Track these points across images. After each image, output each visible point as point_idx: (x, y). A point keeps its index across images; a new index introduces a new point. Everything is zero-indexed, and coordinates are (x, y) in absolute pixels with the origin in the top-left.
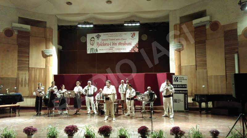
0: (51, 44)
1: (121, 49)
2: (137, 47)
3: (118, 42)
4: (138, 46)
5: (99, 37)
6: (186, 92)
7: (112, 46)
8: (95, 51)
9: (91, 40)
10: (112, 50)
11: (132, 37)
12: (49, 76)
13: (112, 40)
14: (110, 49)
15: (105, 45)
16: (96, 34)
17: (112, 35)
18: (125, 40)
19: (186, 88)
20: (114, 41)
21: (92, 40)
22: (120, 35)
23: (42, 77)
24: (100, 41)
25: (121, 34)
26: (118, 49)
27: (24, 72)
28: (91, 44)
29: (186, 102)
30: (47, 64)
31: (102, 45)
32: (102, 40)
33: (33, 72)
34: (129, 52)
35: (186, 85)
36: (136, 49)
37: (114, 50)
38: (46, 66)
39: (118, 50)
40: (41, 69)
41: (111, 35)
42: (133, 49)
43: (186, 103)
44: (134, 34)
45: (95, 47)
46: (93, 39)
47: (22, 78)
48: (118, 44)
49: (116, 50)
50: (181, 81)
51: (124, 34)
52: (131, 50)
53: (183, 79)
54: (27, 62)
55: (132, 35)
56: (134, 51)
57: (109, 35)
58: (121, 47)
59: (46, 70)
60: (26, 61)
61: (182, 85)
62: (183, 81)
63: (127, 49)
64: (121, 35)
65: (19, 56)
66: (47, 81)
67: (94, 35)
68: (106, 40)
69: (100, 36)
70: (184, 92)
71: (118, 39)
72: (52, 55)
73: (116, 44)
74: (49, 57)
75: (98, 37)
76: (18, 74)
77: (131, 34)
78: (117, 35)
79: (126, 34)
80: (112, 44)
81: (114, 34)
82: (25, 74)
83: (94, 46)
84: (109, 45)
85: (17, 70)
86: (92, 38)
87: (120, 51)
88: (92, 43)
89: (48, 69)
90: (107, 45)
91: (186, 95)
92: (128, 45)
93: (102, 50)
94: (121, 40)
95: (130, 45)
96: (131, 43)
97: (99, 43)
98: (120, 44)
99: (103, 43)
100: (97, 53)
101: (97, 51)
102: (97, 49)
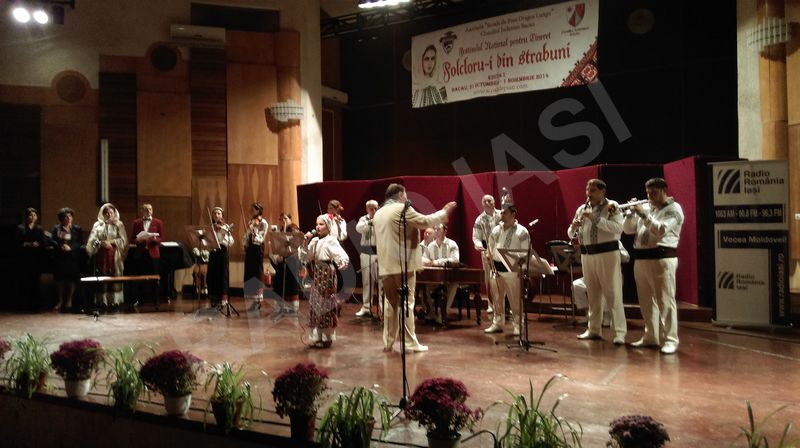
0: (295, 84)
1: (528, 78)
2: (591, 62)
3: (515, 52)
4: (595, 59)
5: (451, 42)
6: (779, 240)
7: (495, 71)
8: (438, 96)
9: (426, 56)
10: (494, 87)
11: (572, 22)
12: (290, 193)
13: (497, 45)
14: (488, 84)
15: (470, 69)
16: (442, 33)
17: (496, 28)
18: (543, 42)
19: (779, 220)
20: (501, 51)
21: (428, 58)
22: (526, 22)
23: (270, 193)
24: (453, 57)
25: (528, 18)
26: (516, 80)
27: (212, 180)
28: (425, 72)
29: (781, 285)
30: (283, 152)
31: (458, 71)
32: (462, 51)
33: (241, 177)
34: (562, 88)
35: (779, 206)
36: (588, 70)
37: (502, 84)
38: (281, 158)
39: (526, 82)
40: (266, 168)
41: (491, 29)
42: (576, 73)
43: (782, 290)
44: (581, 11)
45: (436, 82)
46: (430, 54)
47: (208, 199)
48: (516, 60)
49: (511, 84)
50: (756, 191)
51: (541, 16)
52: (571, 75)
53: (764, 178)
54: (221, 148)
55: (574, 16)
56: (582, 80)
57: (486, 29)
58: (527, 69)
59: (281, 170)
60: (218, 143)
61: (760, 208)
62: (762, 187)
63: (554, 75)
64: (531, 21)
65: (195, 129)
67: (435, 38)
68: (473, 50)
69: (455, 37)
70: (767, 240)
71: (520, 41)
72: (298, 123)
73: (506, 61)
74: (288, 130)
75: (447, 43)
76: (195, 188)
77: (570, 10)
78: (515, 24)
79: (546, 15)
80: (495, 64)
81: (504, 22)
82: (217, 184)
83: (435, 76)
84: (487, 68)
85: (191, 172)
86: (427, 49)
87: (525, 86)
88: (429, 68)
89: (289, 168)
90: (476, 67)
91: (781, 257)
92: (556, 58)
93: (462, 88)
94: (531, 40)
95: (564, 56)
96: (568, 49)
97: (450, 64)
98: (525, 56)
99: (464, 64)
100: (443, 102)
101: (446, 96)
102: (444, 88)
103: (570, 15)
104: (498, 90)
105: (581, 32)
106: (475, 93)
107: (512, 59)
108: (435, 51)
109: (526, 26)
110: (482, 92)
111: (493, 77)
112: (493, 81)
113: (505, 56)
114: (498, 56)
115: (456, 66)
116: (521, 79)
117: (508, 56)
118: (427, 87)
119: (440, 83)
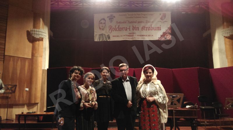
1: (145, 36)
2: (169, 33)
3: (140, 26)
7: (131, 31)
8: (106, 38)
9: (101, 22)
10: (131, 37)
12: (37, 72)
13: (132, 22)
15: (120, 29)
17: (132, 16)
18: (151, 24)
22: (144, 16)
23: (26, 72)
24: (113, 24)
26: (140, 36)
28: (100, 29)
30: (34, 52)
31: (115, 30)
32: (117, 22)
33: (11, 63)
34: (158, 40)
36: (167, 35)
38: (33, 55)
39: (142, 37)
40: (25, 59)
41: (130, 16)
42: (163, 36)
46: (103, 21)
48: (140, 29)
51: (150, 15)
52: (160, 37)
56: (165, 38)
57: (127, 16)
58: (144, 32)
59: (33, 61)
63: (156, 36)
64: (146, 16)
66: (34, 80)
67: (105, 16)
68: (124, 23)
69: (114, 17)
71: (141, 22)
72: (41, 39)
74: (37, 42)
78: (139, 16)
79: (152, 15)
80: (131, 29)
81: (135, 15)
83: (105, 30)
84: (128, 30)
89: (36, 61)
92: (156, 29)
93: (117, 36)
94: (146, 22)
95: (159, 30)
96: (160, 27)
97: (112, 27)
98: (144, 28)
99: (118, 27)
101: (110, 38)
102: (109, 35)
103: (161, 16)
104: (133, 38)
105: (165, 22)
106: (123, 38)
107: (138, 28)
108: (105, 21)
109: (144, 17)
110: (127, 38)
111: (131, 33)
112: (131, 35)
113: (136, 27)
114: (133, 26)
115: (115, 28)
116: (142, 36)
117: (137, 27)
118: (101, 34)
119: (107, 33)
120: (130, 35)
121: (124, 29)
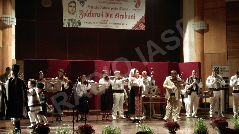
1: (119, 24)
3: (114, 12)
5: (84, 2)
6: (227, 88)
7: (104, 18)
8: (76, 24)
10: (104, 25)
13: (104, 8)
15: (92, 15)
18: (125, 11)
20: (108, 11)
21: (71, 6)
22: (118, 2)
24: (85, 9)
26: (114, 24)
31: (87, 15)
32: (89, 6)
34: (132, 30)
37: (108, 24)
41: (103, 1)
44: (139, 3)
46: (73, 4)
48: (114, 16)
50: (222, 73)
51: (124, 1)
52: (134, 27)
55: (137, 4)
56: (139, 28)
58: (118, 20)
63: (129, 25)
68: (96, 8)
71: (115, 9)
73: (111, 16)
75: (82, 2)
78: (113, 2)
80: (104, 15)
83: (75, 15)
84: (101, 16)
87: (118, 27)
88: (72, 11)
92: (130, 18)
93: (89, 23)
94: (120, 9)
95: (133, 19)
96: (134, 16)
97: (83, 11)
98: (118, 15)
99: (90, 13)
100: (79, 27)
101: (80, 24)
102: (79, 21)
103: (135, 4)
104: (106, 26)
105: (139, 11)
106: (96, 26)
108: (76, 4)
109: (118, 4)
110: (99, 26)
111: (104, 21)
112: (104, 22)
113: (109, 14)
114: (106, 13)
115: (86, 13)
116: (116, 24)
117: (111, 14)
118: (71, 19)
119: (77, 18)
120: (102, 22)
121: (96, 15)
